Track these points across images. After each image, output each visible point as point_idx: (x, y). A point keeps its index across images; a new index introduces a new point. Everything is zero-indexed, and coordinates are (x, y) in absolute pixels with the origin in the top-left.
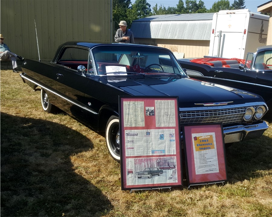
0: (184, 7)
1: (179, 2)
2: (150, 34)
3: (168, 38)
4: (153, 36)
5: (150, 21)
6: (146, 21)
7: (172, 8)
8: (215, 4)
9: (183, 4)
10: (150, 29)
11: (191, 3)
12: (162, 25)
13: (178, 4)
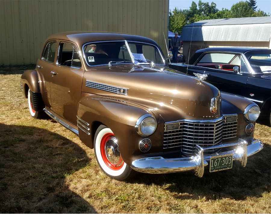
0: (197, 9)
1: (192, 5)
2: (202, 37)
3: (221, 40)
4: (205, 39)
5: (202, 26)
6: (198, 26)
7: (185, 10)
8: (233, 6)
9: (196, 6)
10: (202, 33)
11: (204, 5)
12: (214, 29)
13: (191, 6)
